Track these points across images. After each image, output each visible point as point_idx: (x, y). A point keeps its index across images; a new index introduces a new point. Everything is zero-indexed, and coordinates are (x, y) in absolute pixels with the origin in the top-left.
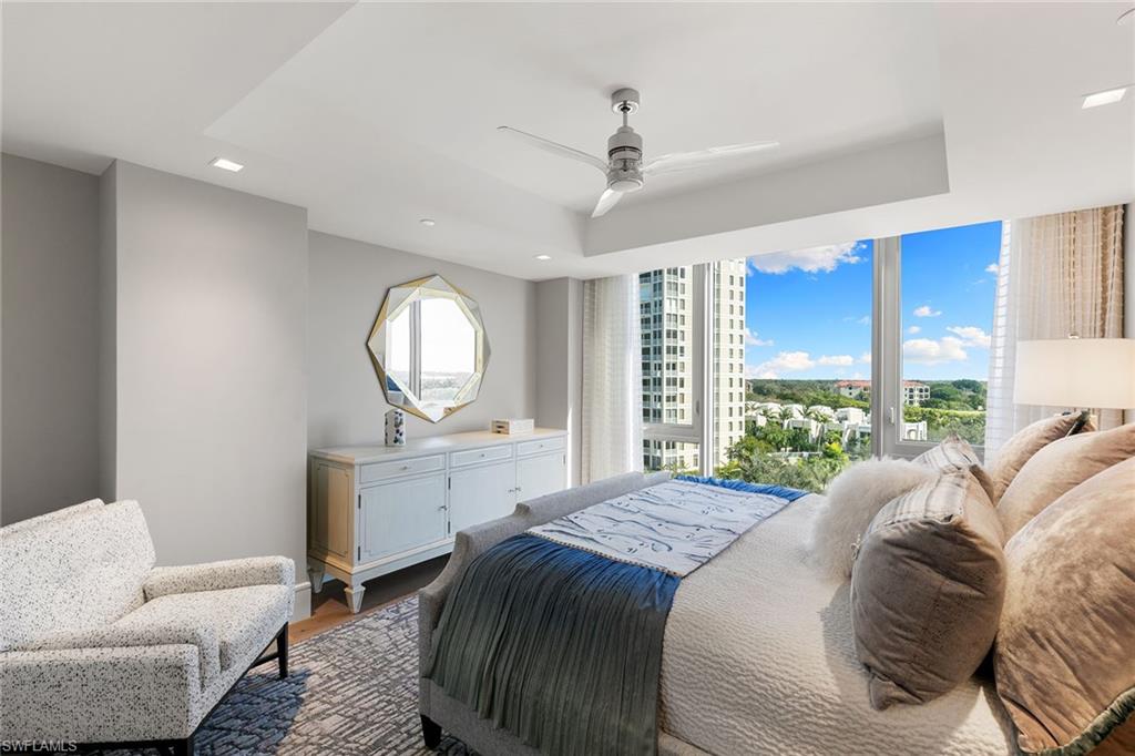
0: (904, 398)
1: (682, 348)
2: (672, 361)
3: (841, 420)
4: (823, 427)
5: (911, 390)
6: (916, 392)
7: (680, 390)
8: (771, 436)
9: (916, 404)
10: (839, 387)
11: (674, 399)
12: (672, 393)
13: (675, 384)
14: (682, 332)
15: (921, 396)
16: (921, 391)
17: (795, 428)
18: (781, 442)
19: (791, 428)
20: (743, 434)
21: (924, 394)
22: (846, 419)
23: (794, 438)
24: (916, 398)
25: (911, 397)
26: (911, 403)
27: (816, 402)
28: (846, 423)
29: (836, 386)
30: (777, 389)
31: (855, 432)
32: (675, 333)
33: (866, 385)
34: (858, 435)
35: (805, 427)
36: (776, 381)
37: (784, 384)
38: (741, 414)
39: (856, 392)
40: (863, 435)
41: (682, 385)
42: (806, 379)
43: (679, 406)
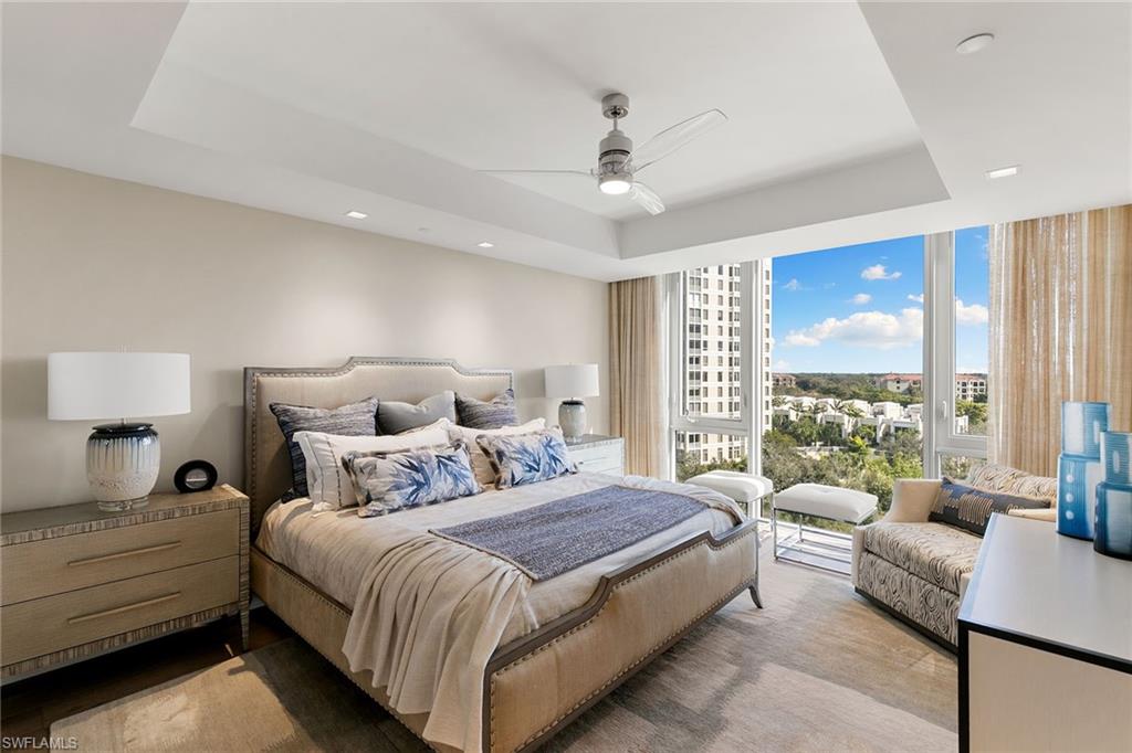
0: (957, 392)
1: (705, 343)
2: (695, 355)
3: (875, 414)
4: (857, 422)
5: (964, 384)
6: (970, 386)
7: (703, 384)
8: (800, 431)
9: (970, 399)
10: (886, 381)
11: (698, 392)
12: (695, 387)
13: (698, 378)
14: (706, 326)
15: (975, 390)
16: (975, 384)
17: (828, 422)
18: (810, 436)
19: (824, 422)
20: (769, 427)
21: (978, 387)
22: (882, 413)
23: (824, 432)
24: (970, 393)
25: (964, 391)
26: (964, 397)
27: (855, 396)
28: (881, 417)
29: (882, 379)
30: (824, 383)
31: (889, 427)
32: (698, 328)
33: (916, 378)
34: (892, 430)
35: (837, 421)
36: (824, 375)
37: (833, 378)
38: (767, 408)
39: (904, 386)
40: (897, 429)
41: (706, 379)
42: (858, 373)
43: (703, 400)
